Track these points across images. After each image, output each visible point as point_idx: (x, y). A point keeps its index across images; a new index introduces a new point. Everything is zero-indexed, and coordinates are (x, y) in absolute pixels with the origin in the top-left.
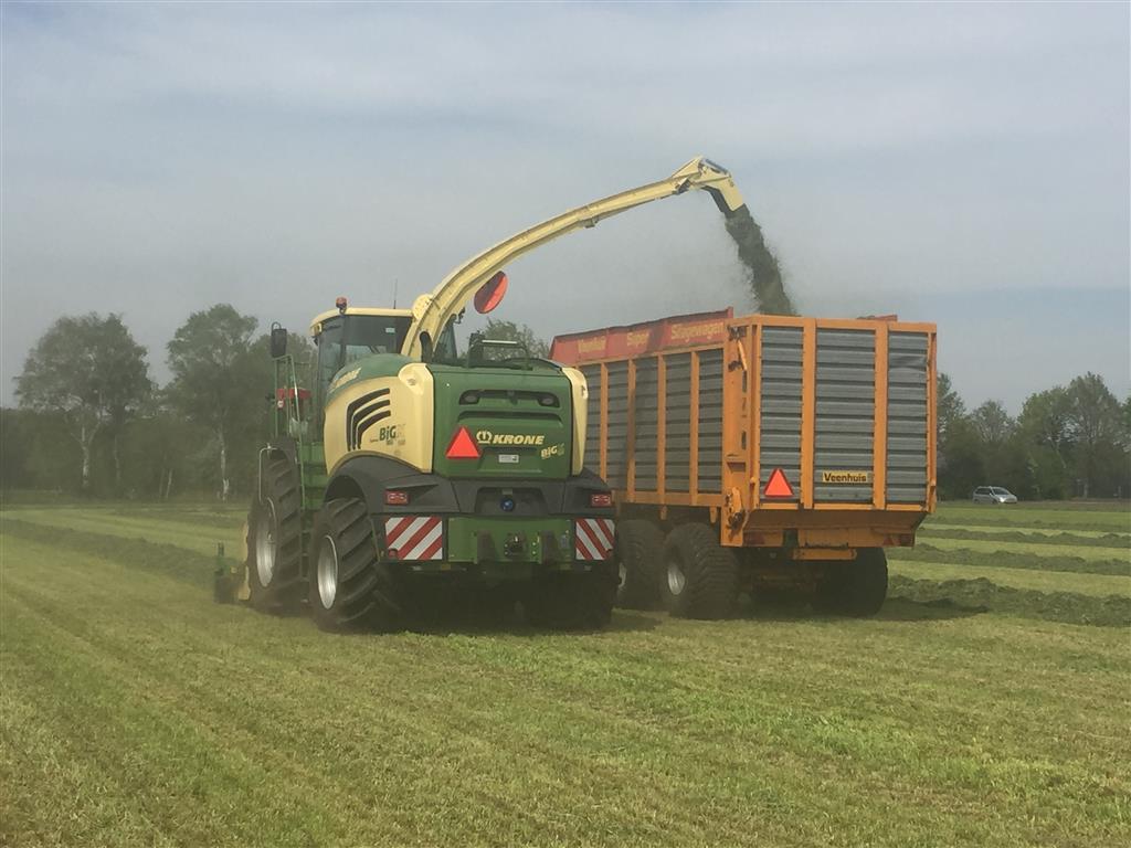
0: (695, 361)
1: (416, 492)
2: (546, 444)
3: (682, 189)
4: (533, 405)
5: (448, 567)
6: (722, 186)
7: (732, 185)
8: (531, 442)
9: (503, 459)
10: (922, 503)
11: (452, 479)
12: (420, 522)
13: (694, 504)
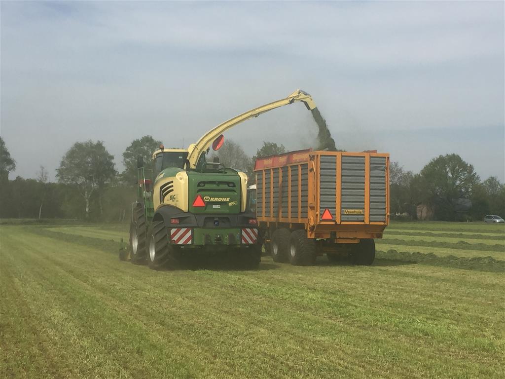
0: (300, 168)
1: (182, 219)
2: (230, 201)
3: (291, 102)
4: (226, 187)
5: (194, 247)
6: (307, 100)
7: (311, 100)
8: (225, 200)
9: (214, 206)
10: (384, 222)
11: (195, 214)
12: (184, 230)
13: (300, 222)
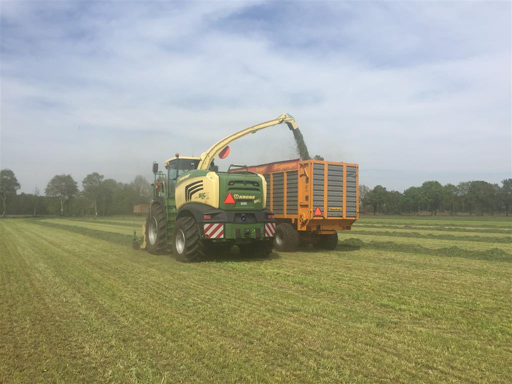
0: (285, 175)
1: (213, 215)
2: (255, 199)
3: (281, 122)
4: (250, 186)
5: (225, 240)
6: (292, 122)
7: (295, 122)
8: (251, 198)
9: (242, 204)
10: (355, 217)
11: (225, 210)
12: (216, 225)
13: (285, 218)
